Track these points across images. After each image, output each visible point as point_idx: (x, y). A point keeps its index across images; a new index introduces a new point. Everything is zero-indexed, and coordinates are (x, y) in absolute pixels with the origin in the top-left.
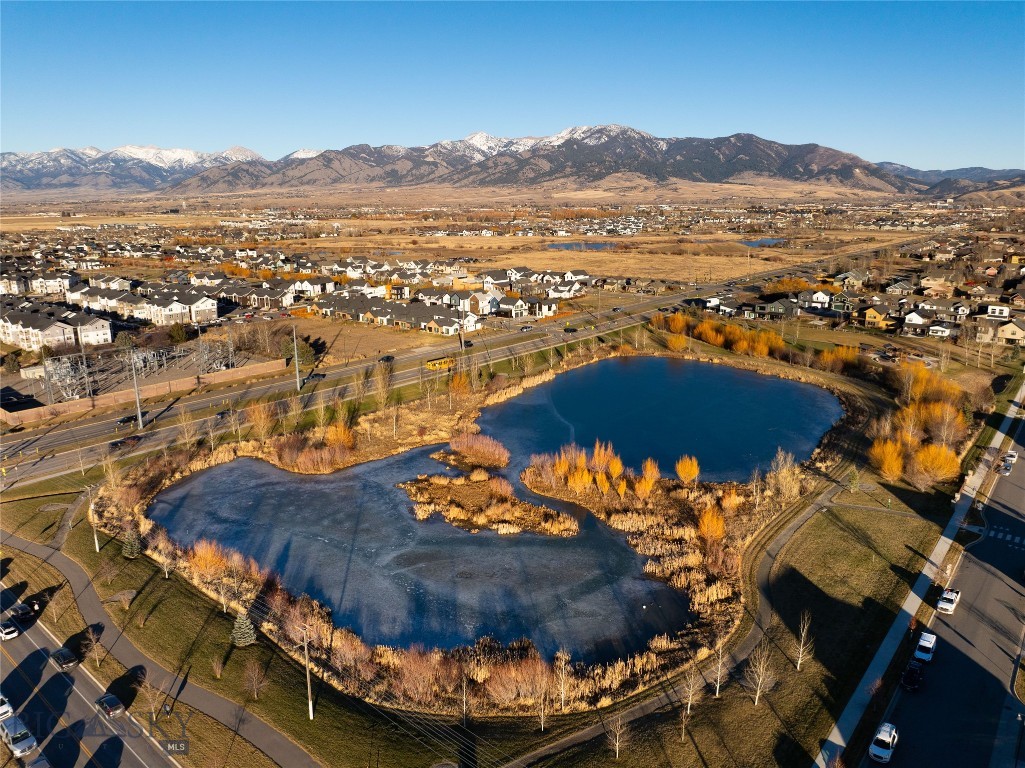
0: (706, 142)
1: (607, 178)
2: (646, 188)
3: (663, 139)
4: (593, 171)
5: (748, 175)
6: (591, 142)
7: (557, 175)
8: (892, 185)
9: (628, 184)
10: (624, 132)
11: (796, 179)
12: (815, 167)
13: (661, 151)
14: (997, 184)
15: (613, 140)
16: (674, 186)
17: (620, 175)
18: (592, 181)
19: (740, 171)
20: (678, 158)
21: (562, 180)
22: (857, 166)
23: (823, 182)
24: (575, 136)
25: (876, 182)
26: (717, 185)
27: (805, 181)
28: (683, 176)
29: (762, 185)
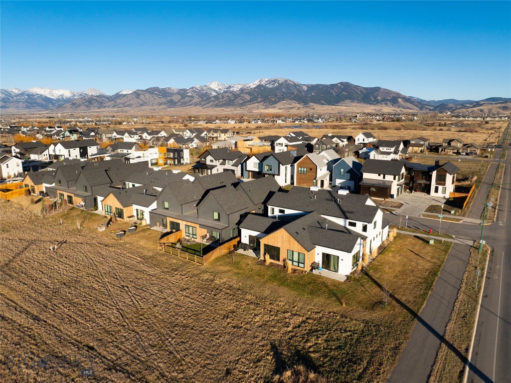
0: (326, 86)
1: (279, 103)
2: (299, 108)
3: (305, 85)
4: (272, 100)
5: (348, 102)
6: (270, 86)
7: (254, 102)
8: (417, 106)
9: (290, 106)
10: (286, 81)
11: (371, 104)
12: (379, 98)
13: (304, 91)
14: (465, 106)
15: (281, 85)
16: (312, 107)
17: (285, 102)
18: (272, 105)
19: (344, 100)
20: (313, 94)
21: (257, 104)
22: (399, 98)
23: (384, 105)
24: (262, 83)
25: (409, 105)
26: (333, 106)
27: (375, 104)
28: (316, 102)
29: (355, 106)
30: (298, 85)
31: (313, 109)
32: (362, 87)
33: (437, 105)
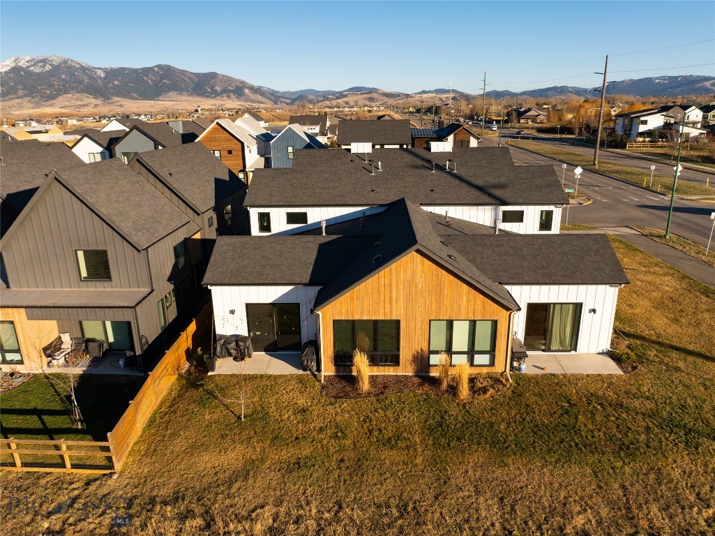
0: (136, 71)
1: (60, 98)
2: (96, 106)
3: (100, 69)
4: (44, 93)
5: (172, 94)
6: (37, 70)
7: (11, 97)
8: (270, 99)
9: (79, 103)
10: (65, 62)
11: (207, 97)
12: (218, 88)
13: (100, 78)
15: (56, 69)
16: (119, 103)
17: (70, 95)
18: (46, 101)
19: (167, 92)
20: (116, 82)
21: (17, 101)
22: (245, 87)
23: (226, 98)
24: (20, 64)
25: (259, 97)
26: (152, 102)
27: (214, 98)
28: (123, 96)
29: (185, 101)
30: (87, 69)
31: (121, 106)
32: (191, 73)
33: (294, 97)
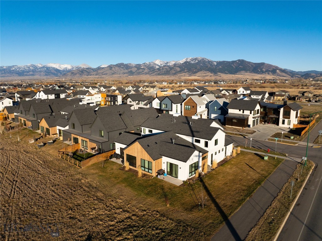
0: (229, 62)
1: (198, 73)
2: (211, 76)
3: (215, 61)
4: (193, 71)
5: (243, 72)
6: (192, 62)
7: (182, 72)
8: (289, 75)
9: (205, 75)
10: (203, 59)
11: (258, 73)
12: (264, 70)
13: (214, 65)
15: (199, 62)
16: (220, 75)
17: (202, 72)
18: (194, 74)
19: (240, 71)
20: (220, 67)
21: (184, 74)
22: (278, 69)
23: (267, 74)
24: (188, 60)
25: (284, 74)
26: (233, 75)
27: (261, 74)
28: (222, 73)
29: (248, 75)
30: (210, 62)
31: (220, 76)
32: (253, 63)
33: (303, 74)
